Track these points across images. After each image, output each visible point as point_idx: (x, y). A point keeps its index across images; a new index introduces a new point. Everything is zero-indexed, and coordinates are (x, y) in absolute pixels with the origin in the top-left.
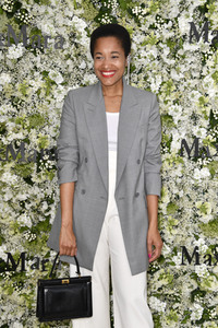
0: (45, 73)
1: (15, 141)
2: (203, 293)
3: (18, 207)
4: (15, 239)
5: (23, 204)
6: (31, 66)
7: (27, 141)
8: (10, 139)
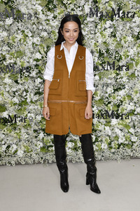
0: (23, 31)
1: (10, 63)
2: (96, 131)
3: (12, 94)
4: (11, 109)
5: (14, 93)
6: (17, 28)
7: (15, 63)
8: (8, 62)
